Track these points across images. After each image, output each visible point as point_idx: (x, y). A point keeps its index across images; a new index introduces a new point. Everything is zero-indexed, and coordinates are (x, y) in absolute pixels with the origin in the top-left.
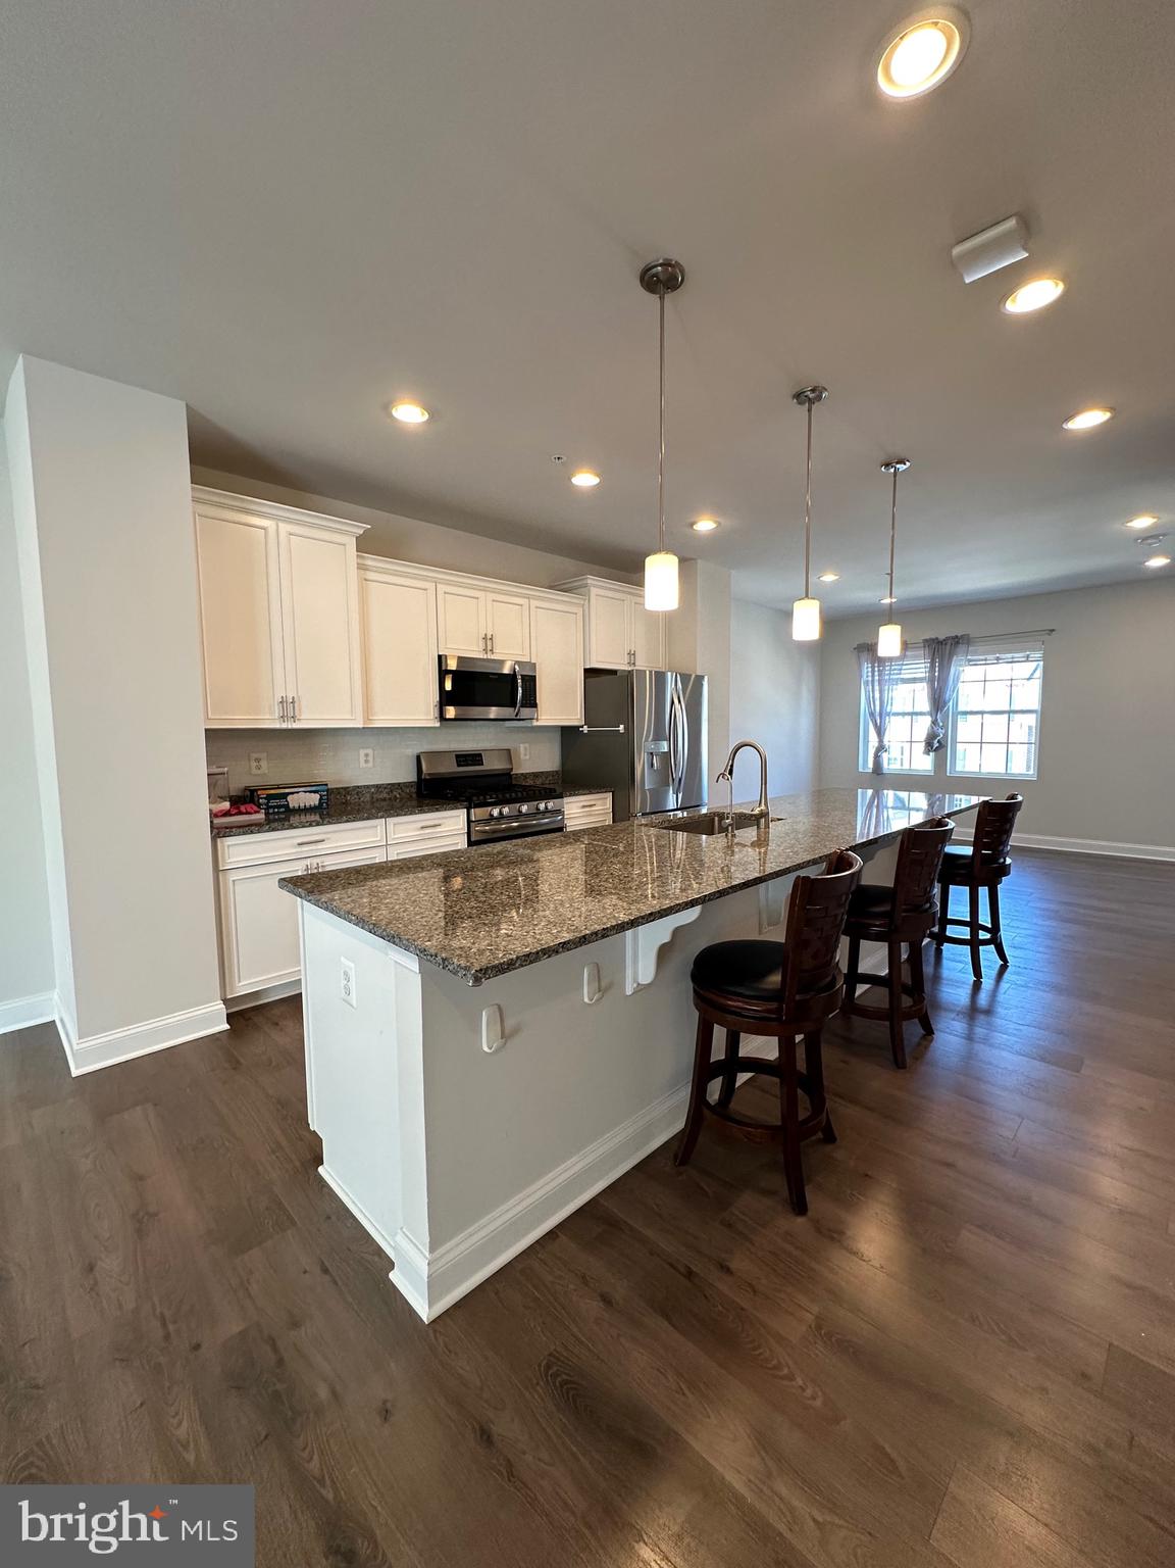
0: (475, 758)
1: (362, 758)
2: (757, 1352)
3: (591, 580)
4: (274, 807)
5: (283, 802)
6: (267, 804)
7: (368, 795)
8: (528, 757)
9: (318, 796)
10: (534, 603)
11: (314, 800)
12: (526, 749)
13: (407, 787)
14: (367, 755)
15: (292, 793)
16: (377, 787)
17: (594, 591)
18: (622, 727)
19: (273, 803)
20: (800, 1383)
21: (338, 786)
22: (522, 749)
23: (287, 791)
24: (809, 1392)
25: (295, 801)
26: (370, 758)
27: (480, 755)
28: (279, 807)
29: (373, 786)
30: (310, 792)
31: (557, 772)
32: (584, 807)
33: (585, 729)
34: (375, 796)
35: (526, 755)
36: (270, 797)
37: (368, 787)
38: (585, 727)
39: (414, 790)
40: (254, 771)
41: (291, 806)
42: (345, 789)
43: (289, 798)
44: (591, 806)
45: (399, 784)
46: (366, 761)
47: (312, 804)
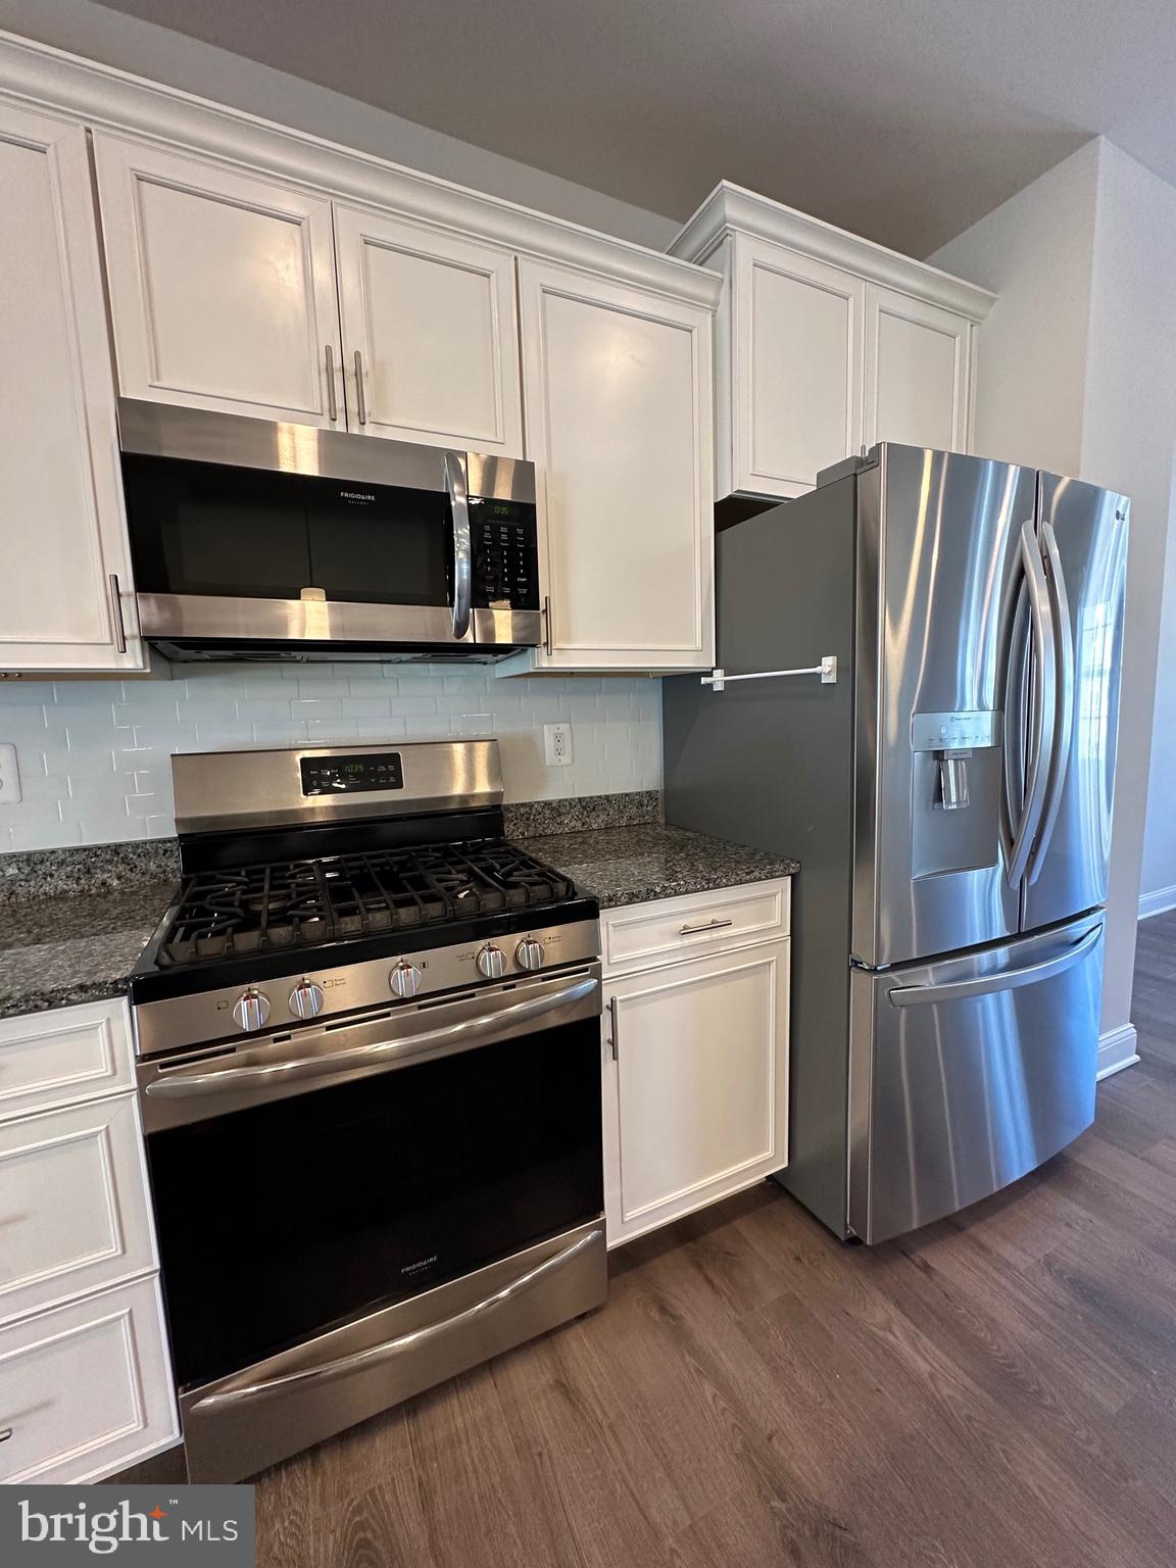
0: (378, 768)
8: (565, 760)
10: (535, 275)
12: (558, 738)
16: (31, 861)
18: (828, 664)
22: (549, 742)
27: (394, 759)
29: (15, 858)
31: (651, 795)
32: (686, 932)
33: (719, 680)
38: (718, 675)
39: (171, 868)
44: (715, 926)
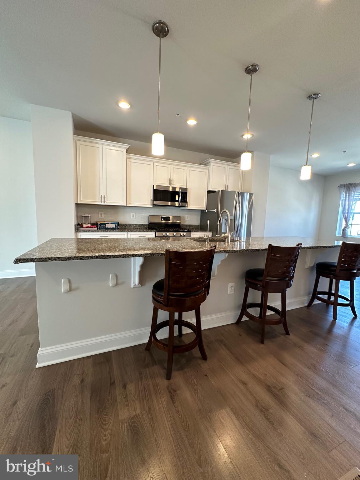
1: (132, 216)
2: (105, 417)
3: (211, 160)
4: (102, 227)
5: (104, 226)
6: (100, 226)
7: (133, 227)
8: (188, 220)
9: (115, 225)
11: (113, 226)
12: (187, 217)
13: (145, 225)
14: (133, 215)
15: (107, 224)
16: (136, 225)
17: (212, 164)
18: (216, 210)
19: (102, 226)
20: (107, 433)
21: (123, 223)
23: (106, 223)
24: (105, 438)
25: (108, 226)
26: (134, 216)
27: (169, 217)
28: (103, 227)
29: (135, 224)
30: (113, 224)
31: (198, 225)
32: (200, 236)
33: (206, 211)
34: (135, 227)
35: (187, 219)
36: (101, 224)
37: (133, 224)
39: (147, 227)
40: (100, 217)
41: (107, 227)
42: (126, 224)
43: (106, 225)
45: (143, 224)
46: (133, 217)
47: (113, 227)
